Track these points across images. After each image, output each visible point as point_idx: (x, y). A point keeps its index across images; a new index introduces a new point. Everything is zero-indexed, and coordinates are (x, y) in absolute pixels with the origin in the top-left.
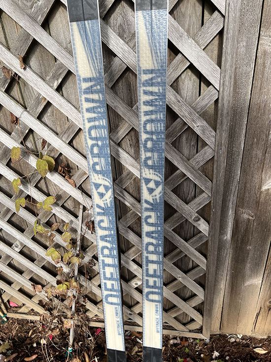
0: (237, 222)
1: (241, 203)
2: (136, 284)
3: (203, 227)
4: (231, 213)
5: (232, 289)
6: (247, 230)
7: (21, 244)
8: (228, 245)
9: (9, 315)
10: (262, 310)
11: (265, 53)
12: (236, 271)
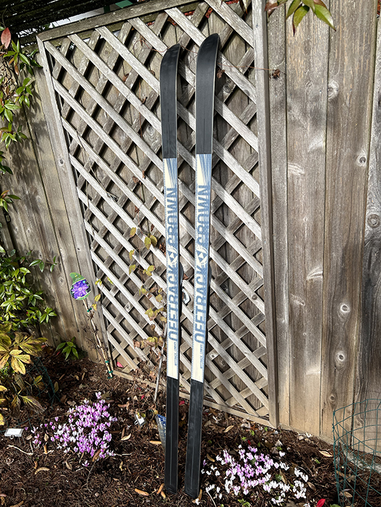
0: (291, 307)
1: (292, 290)
2: (213, 356)
3: (260, 305)
4: (285, 297)
5: (296, 377)
6: (300, 316)
7: (131, 305)
8: (287, 328)
9: (116, 373)
10: (326, 406)
11: (293, 176)
12: (296, 358)
